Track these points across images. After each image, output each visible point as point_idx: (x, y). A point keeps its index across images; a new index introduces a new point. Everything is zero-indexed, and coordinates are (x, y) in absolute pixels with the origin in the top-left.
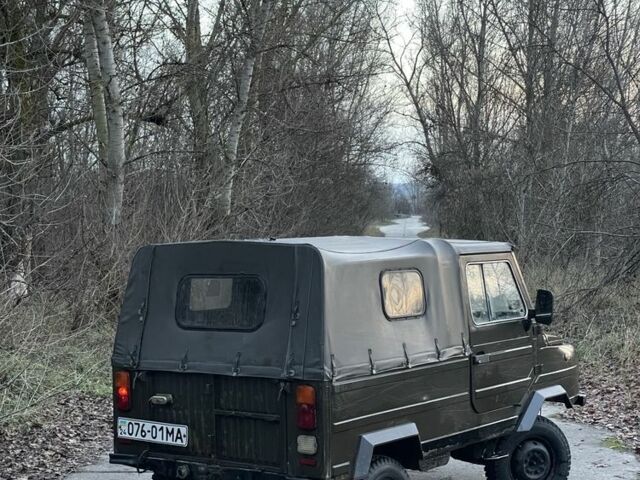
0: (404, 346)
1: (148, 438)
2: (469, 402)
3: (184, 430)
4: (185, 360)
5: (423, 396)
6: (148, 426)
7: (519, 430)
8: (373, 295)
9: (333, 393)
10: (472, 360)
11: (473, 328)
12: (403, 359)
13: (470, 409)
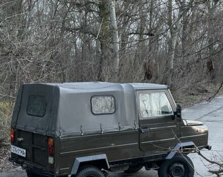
0: (101, 125)
1: (17, 153)
2: (138, 147)
3: (25, 151)
4: (26, 126)
5: (112, 143)
6: (17, 148)
7: (166, 158)
8: (86, 105)
9: (60, 142)
10: (140, 131)
11: (141, 119)
12: (99, 130)
13: (138, 150)
